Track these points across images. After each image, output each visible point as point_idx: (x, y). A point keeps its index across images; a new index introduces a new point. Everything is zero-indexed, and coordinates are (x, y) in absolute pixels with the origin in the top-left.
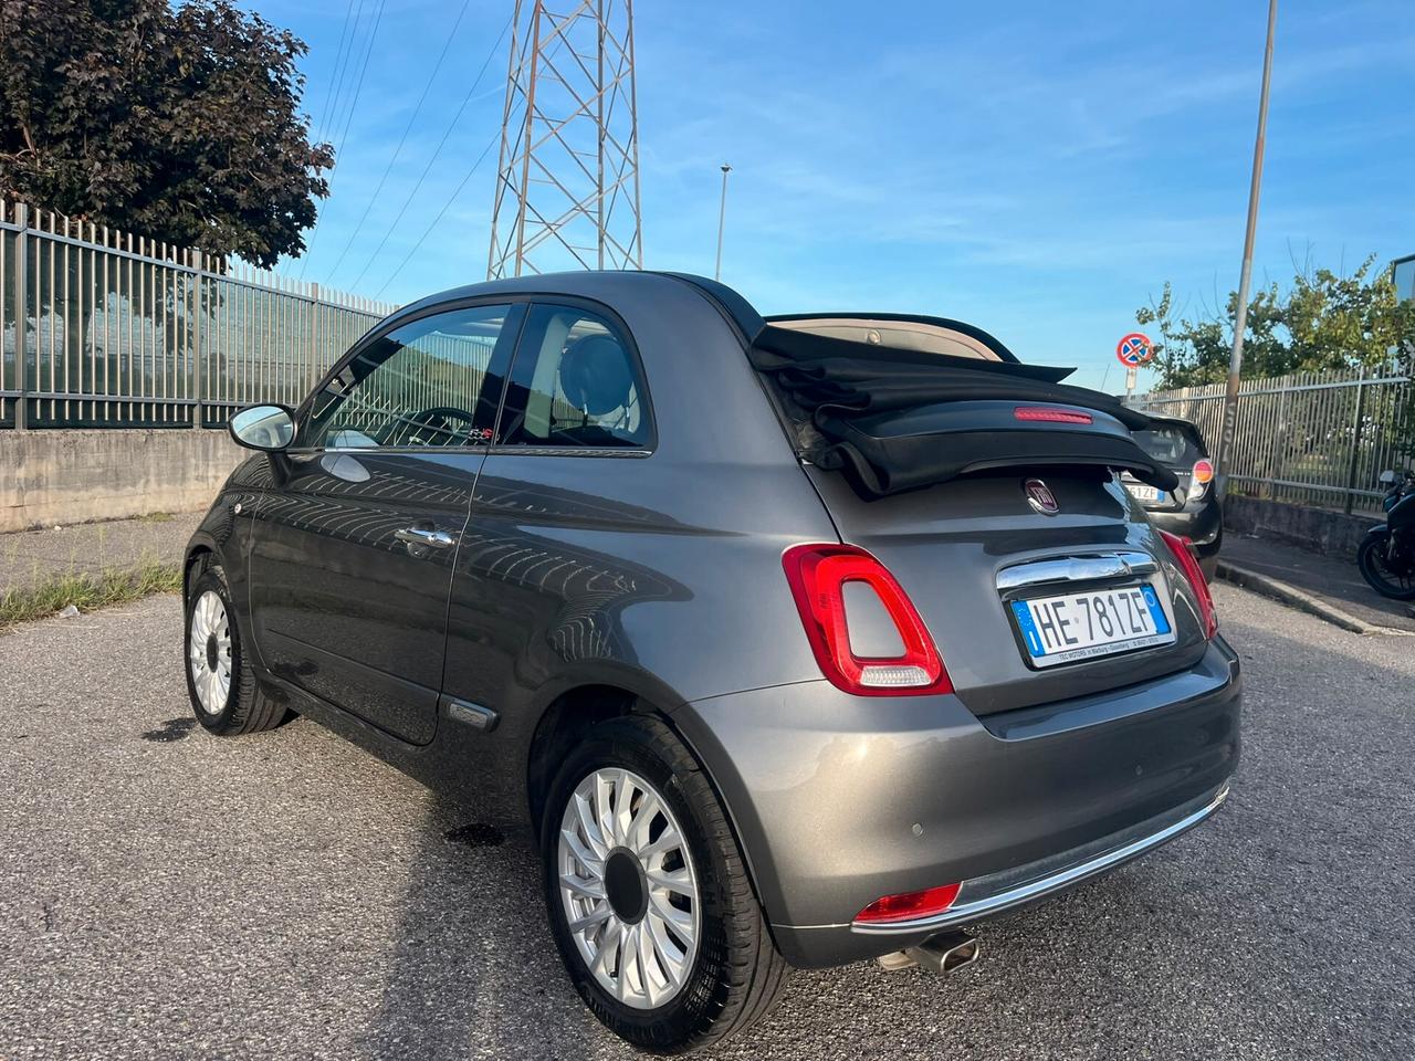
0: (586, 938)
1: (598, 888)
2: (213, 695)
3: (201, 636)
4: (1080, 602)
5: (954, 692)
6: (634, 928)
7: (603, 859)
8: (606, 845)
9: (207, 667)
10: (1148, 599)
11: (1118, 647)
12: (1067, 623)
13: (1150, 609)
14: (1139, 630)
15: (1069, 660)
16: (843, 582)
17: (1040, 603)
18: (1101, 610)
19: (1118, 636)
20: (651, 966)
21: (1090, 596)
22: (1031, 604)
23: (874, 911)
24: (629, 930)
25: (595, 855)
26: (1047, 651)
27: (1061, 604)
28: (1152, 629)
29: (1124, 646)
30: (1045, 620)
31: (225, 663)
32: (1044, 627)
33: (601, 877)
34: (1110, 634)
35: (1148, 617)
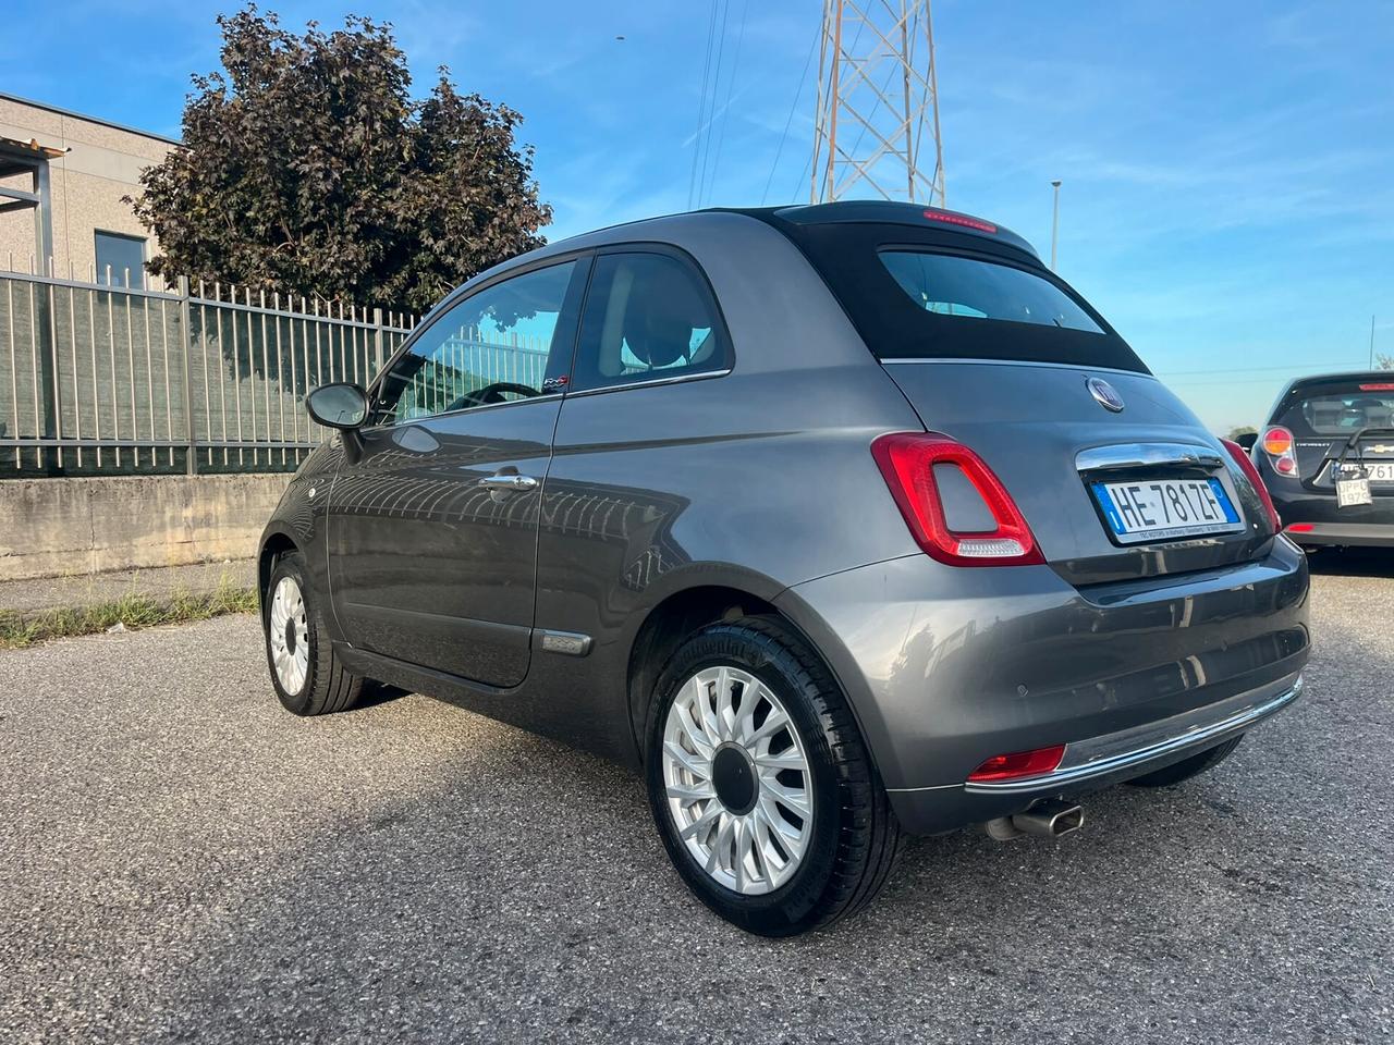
0: (699, 842)
1: (707, 789)
2: (292, 678)
3: (279, 620)
4: (1153, 488)
5: (1046, 563)
6: (746, 818)
7: (709, 759)
8: (711, 745)
9: (286, 650)
10: (1216, 492)
11: (1193, 531)
12: (1143, 506)
13: (1219, 500)
14: (1210, 517)
15: (1150, 538)
16: (934, 463)
17: (1117, 487)
18: (1174, 497)
19: (1192, 521)
20: (768, 852)
21: (1163, 484)
22: (1109, 487)
23: (986, 769)
24: (740, 821)
25: (703, 758)
26: (1128, 529)
27: (1137, 489)
28: (1223, 518)
29: (1198, 530)
30: (1124, 503)
31: (302, 647)
32: (1124, 508)
33: (709, 778)
34: (1185, 519)
35: (1217, 506)
